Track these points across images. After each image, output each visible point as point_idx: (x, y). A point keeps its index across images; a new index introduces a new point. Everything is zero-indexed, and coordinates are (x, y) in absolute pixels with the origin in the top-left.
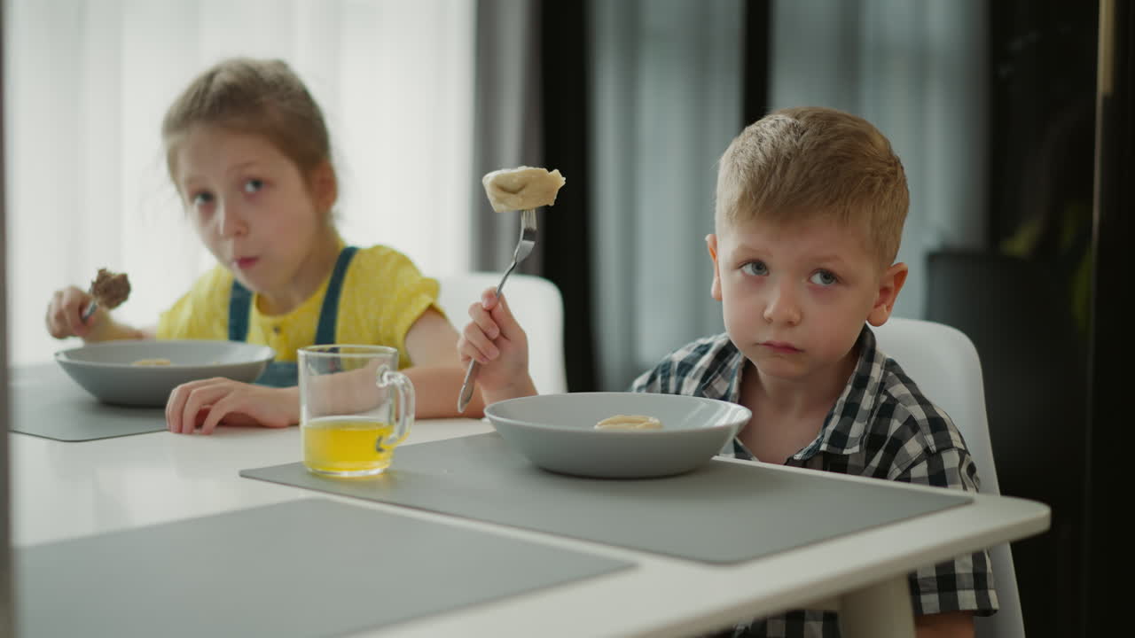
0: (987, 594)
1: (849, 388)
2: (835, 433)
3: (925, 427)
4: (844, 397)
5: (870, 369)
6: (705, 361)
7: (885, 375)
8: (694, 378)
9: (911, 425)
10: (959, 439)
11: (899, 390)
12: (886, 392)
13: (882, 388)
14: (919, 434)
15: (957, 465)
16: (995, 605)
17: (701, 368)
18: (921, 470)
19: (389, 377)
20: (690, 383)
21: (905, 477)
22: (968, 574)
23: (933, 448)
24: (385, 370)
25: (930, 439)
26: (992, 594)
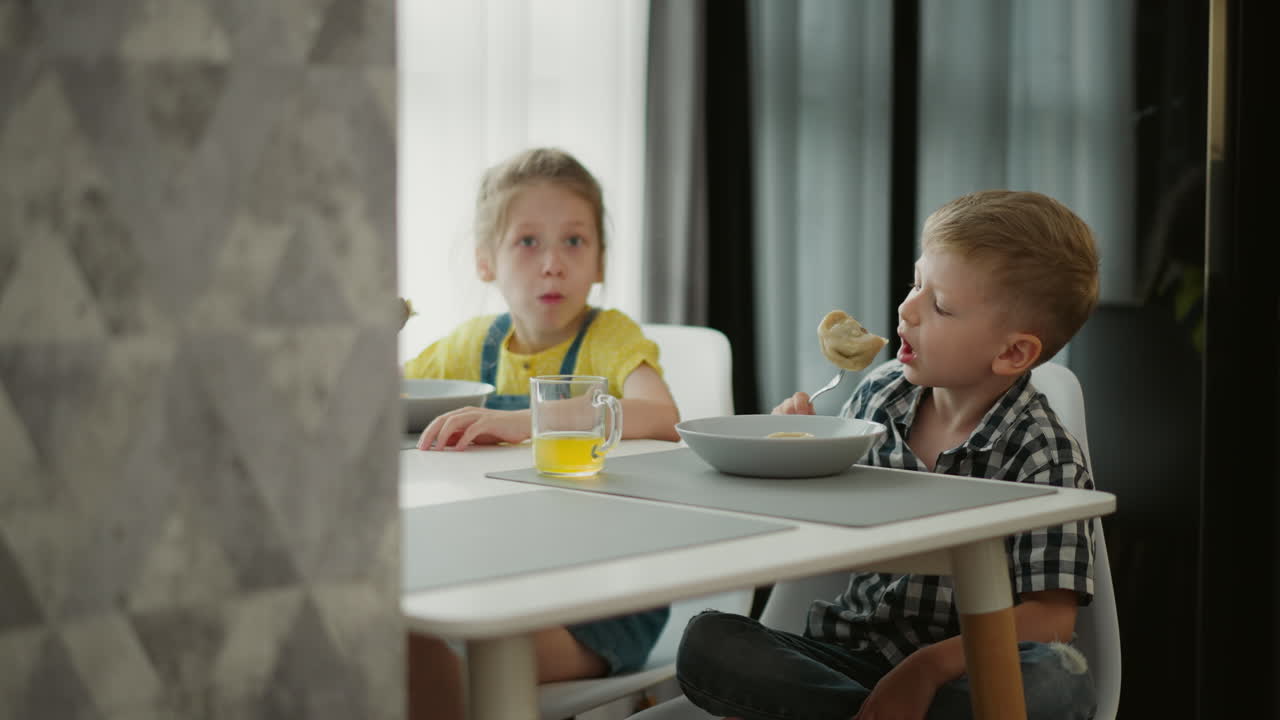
0: (1085, 581)
1: (998, 405)
2: (978, 436)
3: (1053, 444)
4: (992, 412)
5: (1019, 394)
6: (894, 384)
7: (1032, 401)
8: (883, 395)
9: (1042, 441)
10: (1080, 458)
11: (1039, 413)
12: (1028, 413)
13: (1026, 409)
14: (1046, 448)
15: (1074, 476)
16: (1090, 589)
17: (890, 388)
18: (1045, 476)
19: (602, 399)
20: (877, 399)
21: (1030, 480)
22: (1070, 563)
23: (1057, 461)
24: (599, 393)
25: (1055, 454)
26: (1090, 583)
